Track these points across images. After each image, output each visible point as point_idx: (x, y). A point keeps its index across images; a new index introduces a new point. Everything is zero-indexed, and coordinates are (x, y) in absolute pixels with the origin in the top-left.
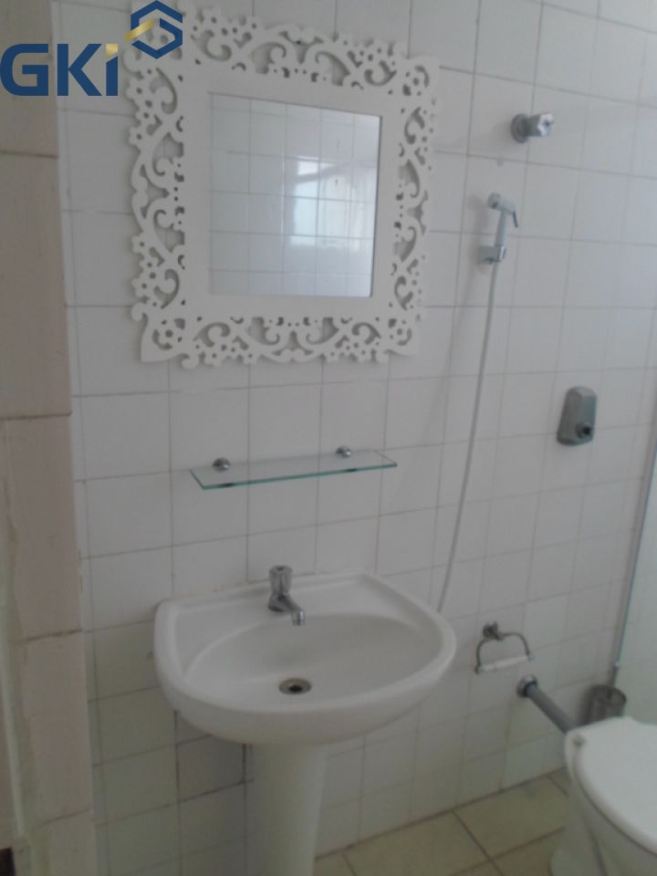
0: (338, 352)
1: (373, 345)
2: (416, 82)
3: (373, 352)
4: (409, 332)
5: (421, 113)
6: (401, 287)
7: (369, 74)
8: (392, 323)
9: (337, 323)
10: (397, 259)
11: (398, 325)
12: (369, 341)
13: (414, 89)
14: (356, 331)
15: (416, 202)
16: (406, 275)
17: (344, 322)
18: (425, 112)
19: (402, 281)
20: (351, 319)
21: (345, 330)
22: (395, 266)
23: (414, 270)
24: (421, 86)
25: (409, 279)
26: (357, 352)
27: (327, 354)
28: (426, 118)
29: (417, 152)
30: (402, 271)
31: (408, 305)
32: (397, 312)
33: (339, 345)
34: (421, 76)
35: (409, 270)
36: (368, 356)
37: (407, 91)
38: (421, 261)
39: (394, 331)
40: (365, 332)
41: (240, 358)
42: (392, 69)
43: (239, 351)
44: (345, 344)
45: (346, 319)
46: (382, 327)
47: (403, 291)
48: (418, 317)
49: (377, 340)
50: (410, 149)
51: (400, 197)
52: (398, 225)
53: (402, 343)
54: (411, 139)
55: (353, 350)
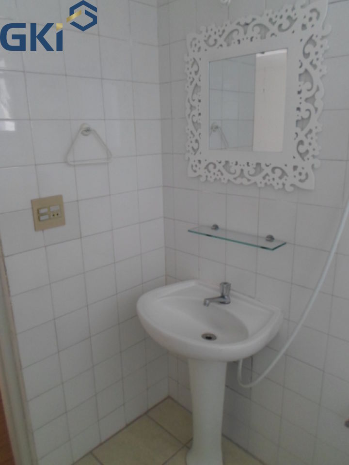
0: (263, 182)
1: (283, 180)
2: (311, 19)
3: (284, 184)
4: (307, 175)
5: (314, 38)
6: (301, 147)
7: (280, 26)
8: (295, 168)
9: (263, 166)
10: (298, 130)
11: (299, 170)
12: (280, 178)
14: (274, 169)
15: (311, 94)
16: (304, 139)
17: (267, 166)
18: (317, 36)
19: (301, 143)
20: (270, 164)
21: (267, 170)
22: (297, 134)
23: (309, 136)
24: (314, 20)
25: (306, 141)
26: (274, 183)
27: (258, 183)
28: (317, 39)
29: (311, 63)
30: (301, 137)
31: (306, 158)
32: (298, 161)
33: (264, 178)
35: (306, 136)
36: (281, 186)
37: (304, 27)
38: (314, 131)
39: (296, 173)
40: (278, 172)
41: (220, 179)
42: (295, 18)
43: (220, 176)
44: (267, 178)
45: (268, 164)
46: (289, 170)
47: (302, 149)
48: (313, 166)
49: (285, 177)
50: (306, 62)
51: (300, 92)
52: (298, 109)
53: (302, 181)
54: (307, 56)
55: (271, 182)
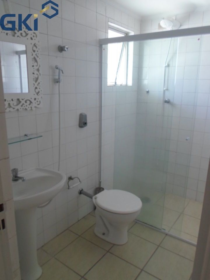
0: (22, 108)
1: (31, 106)
2: (34, 36)
3: (31, 107)
4: (40, 102)
5: (36, 45)
6: (36, 90)
7: (21, 34)
8: (35, 99)
9: (21, 100)
10: (34, 82)
11: (37, 100)
12: (30, 104)
13: (33, 38)
14: (26, 102)
15: (37, 68)
16: (37, 86)
17: (22, 100)
18: (37, 44)
19: (36, 88)
20: (24, 99)
21: (23, 102)
22: (34, 84)
23: (39, 85)
24: (35, 38)
25: (38, 87)
26: (27, 108)
27: (19, 109)
28: (37, 46)
29: (36, 55)
30: (36, 85)
31: (39, 94)
32: (36, 96)
33: (22, 106)
34: (35, 35)
35: (38, 85)
36: (30, 108)
37: (32, 39)
38: (40, 83)
39: (36, 101)
40: (28, 102)
42: (27, 33)
44: (24, 105)
45: (23, 99)
46: (33, 100)
47: (37, 91)
48: (42, 97)
49: (32, 104)
50: (34, 54)
51: (33, 66)
52: (33, 73)
53: (38, 104)
54: (34, 51)
55: (26, 107)
